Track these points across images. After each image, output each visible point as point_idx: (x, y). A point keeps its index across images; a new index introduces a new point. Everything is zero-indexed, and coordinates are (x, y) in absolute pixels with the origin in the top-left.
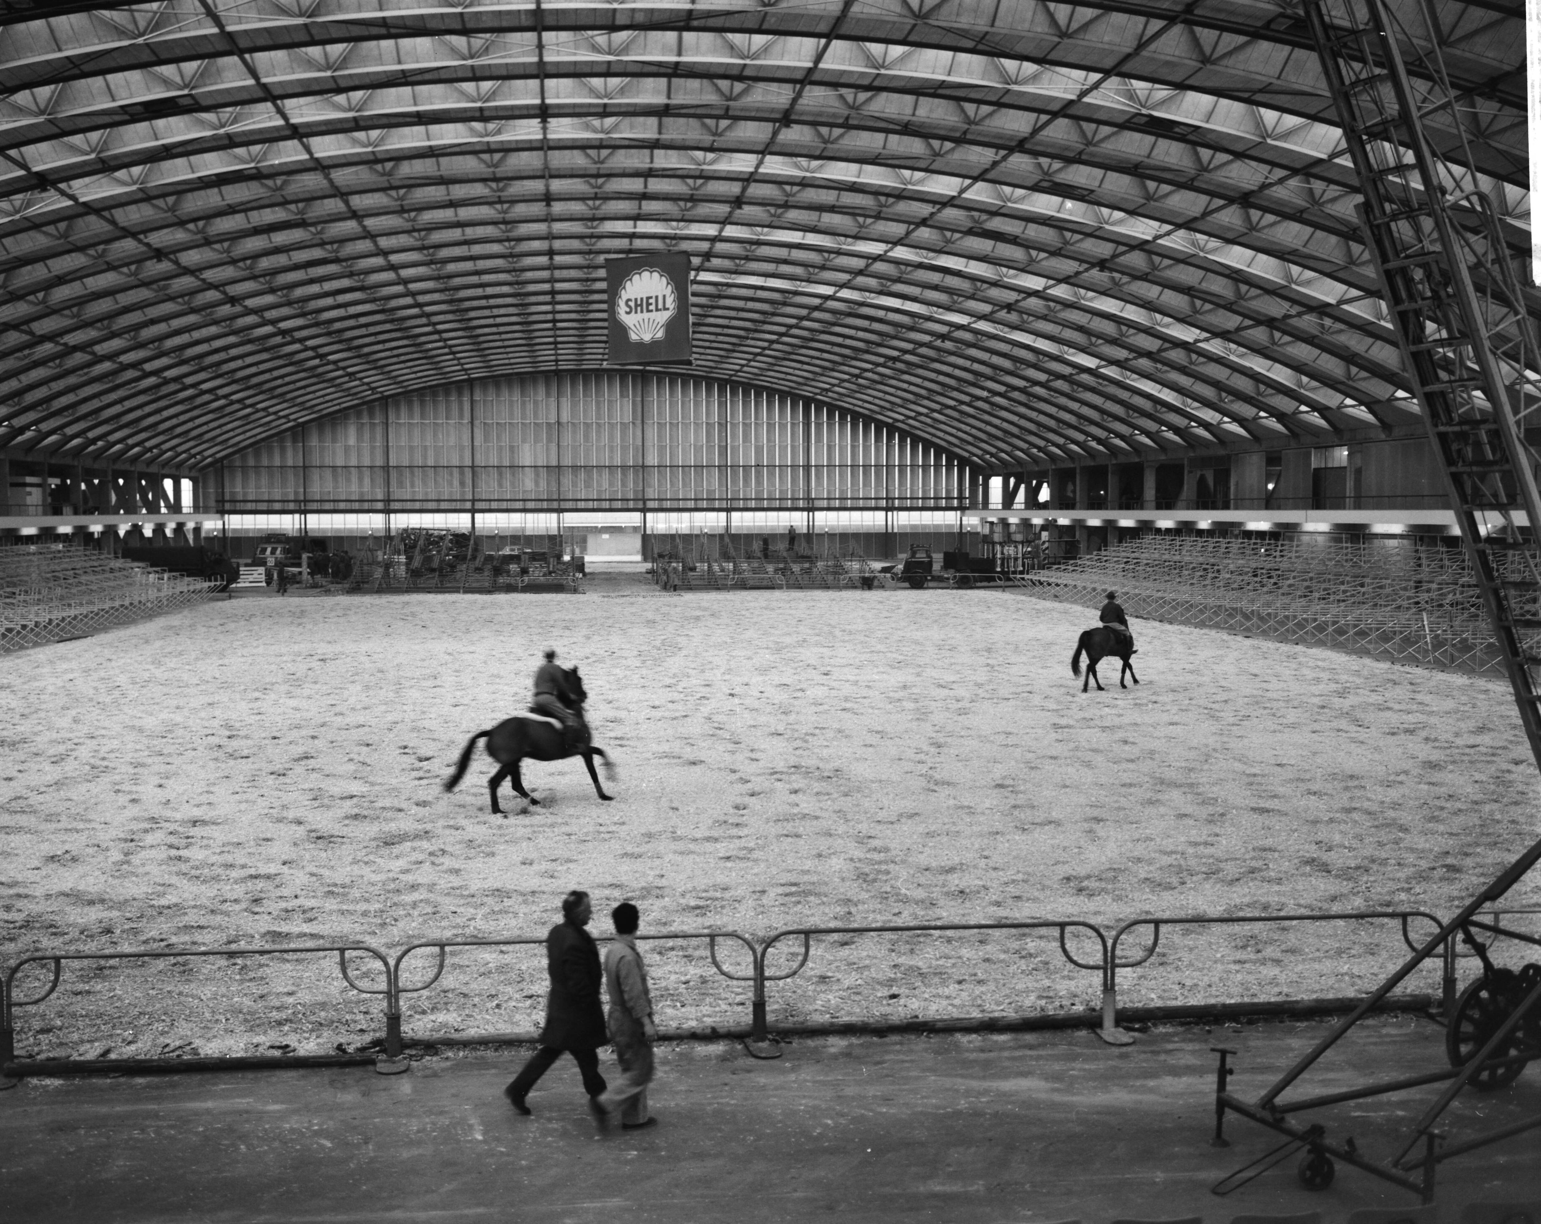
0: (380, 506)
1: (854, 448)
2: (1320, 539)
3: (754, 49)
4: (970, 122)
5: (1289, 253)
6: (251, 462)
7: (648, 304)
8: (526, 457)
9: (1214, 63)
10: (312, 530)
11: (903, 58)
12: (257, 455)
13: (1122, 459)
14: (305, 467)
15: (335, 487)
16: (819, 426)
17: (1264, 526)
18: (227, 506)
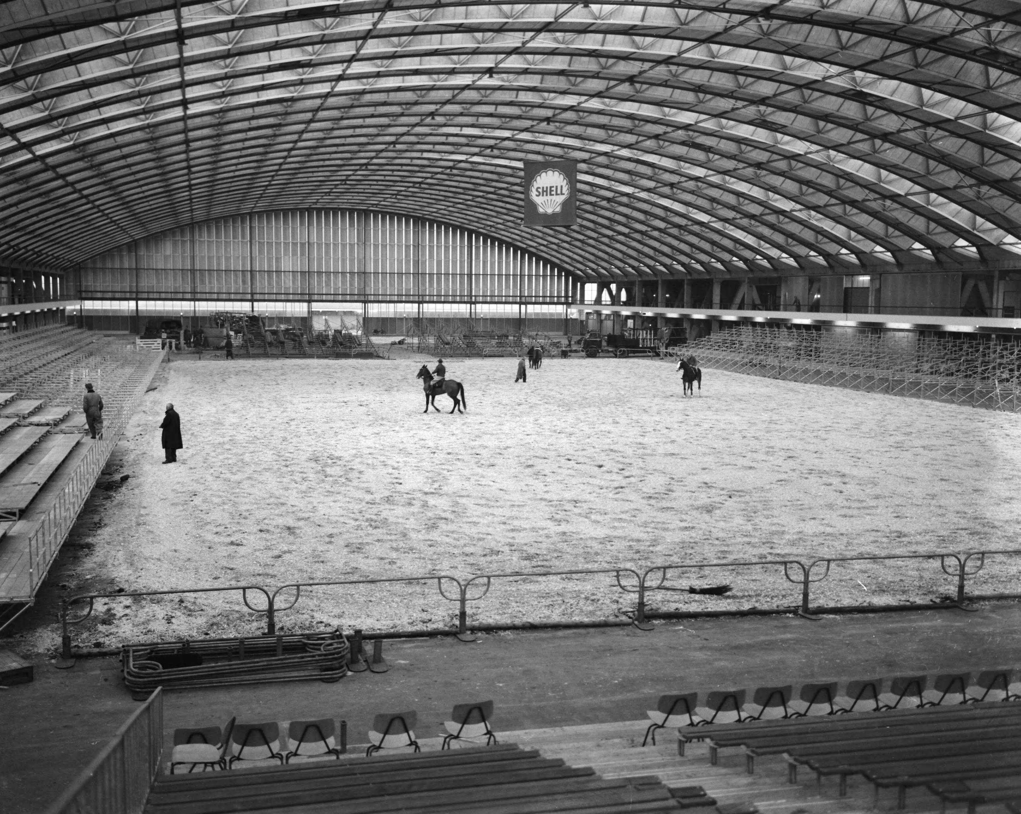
0: (189, 296)
1: (500, 263)
2: (849, 331)
3: (645, 44)
4: (740, 87)
5: (891, 166)
6: (99, 265)
7: (551, 191)
8: (287, 264)
9: (922, 67)
10: (142, 311)
11: (728, 53)
12: (104, 261)
13: (695, 276)
14: (137, 269)
15: (158, 282)
16: (477, 248)
17: (807, 322)
18: (84, 295)
